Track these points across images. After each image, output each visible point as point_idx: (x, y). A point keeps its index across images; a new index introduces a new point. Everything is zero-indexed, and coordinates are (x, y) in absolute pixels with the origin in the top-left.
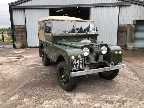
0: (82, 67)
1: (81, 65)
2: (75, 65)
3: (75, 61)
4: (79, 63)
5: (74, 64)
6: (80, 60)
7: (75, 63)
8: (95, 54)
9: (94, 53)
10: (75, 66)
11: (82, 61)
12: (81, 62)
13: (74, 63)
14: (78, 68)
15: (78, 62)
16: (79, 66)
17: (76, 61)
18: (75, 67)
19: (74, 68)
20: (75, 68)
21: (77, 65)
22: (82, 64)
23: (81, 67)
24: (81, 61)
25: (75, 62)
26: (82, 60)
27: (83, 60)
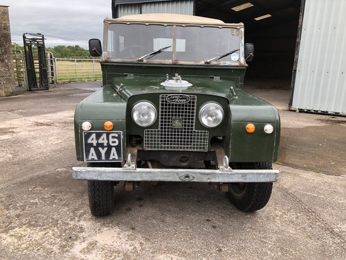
0: (116, 157)
1: (114, 150)
2: (94, 147)
3: (94, 136)
4: (108, 143)
5: (91, 145)
6: (111, 136)
7: (95, 143)
9: (175, 119)
10: (92, 150)
11: (119, 138)
12: (114, 142)
13: (90, 141)
14: (103, 157)
15: (103, 140)
16: (108, 154)
17: (98, 136)
18: (94, 154)
19: (90, 157)
21: (100, 149)
22: (118, 148)
23: (114, 155)
24: (113, 137)
25: (92, 140)
26: (116, 135)
27: (119, 135)
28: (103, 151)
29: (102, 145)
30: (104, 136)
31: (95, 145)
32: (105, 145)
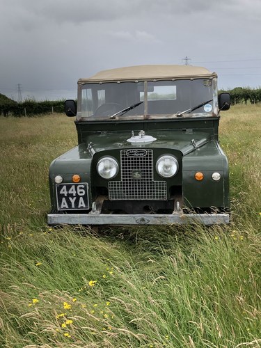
0: (84, 205)
2: (65, 197)
3: (65, 188)
4: (77, 193)
5: (63, 195)
6: (78, 187)
7: (65, 193)
8: (137, 175)
9: (135, 172)
10: (64, 200)
11: (85, 189)
12: (81, 192)
13: (61, 192)
14: (73, 206)
15: (72, 191)
16: (77, 202)
17: (68, 188)
19: (62, 206)
20: (64, 204)
21: (70, 198)
22: (85, 197)
23: (82, 204)
24: (81, 188)
25: (64, 191)
26: (83, 187)
27: (86, 187)
28: (73, 201)
29: (71, 195)
30: (73, 187)
31: (66, 195)
32: (74, 195)
